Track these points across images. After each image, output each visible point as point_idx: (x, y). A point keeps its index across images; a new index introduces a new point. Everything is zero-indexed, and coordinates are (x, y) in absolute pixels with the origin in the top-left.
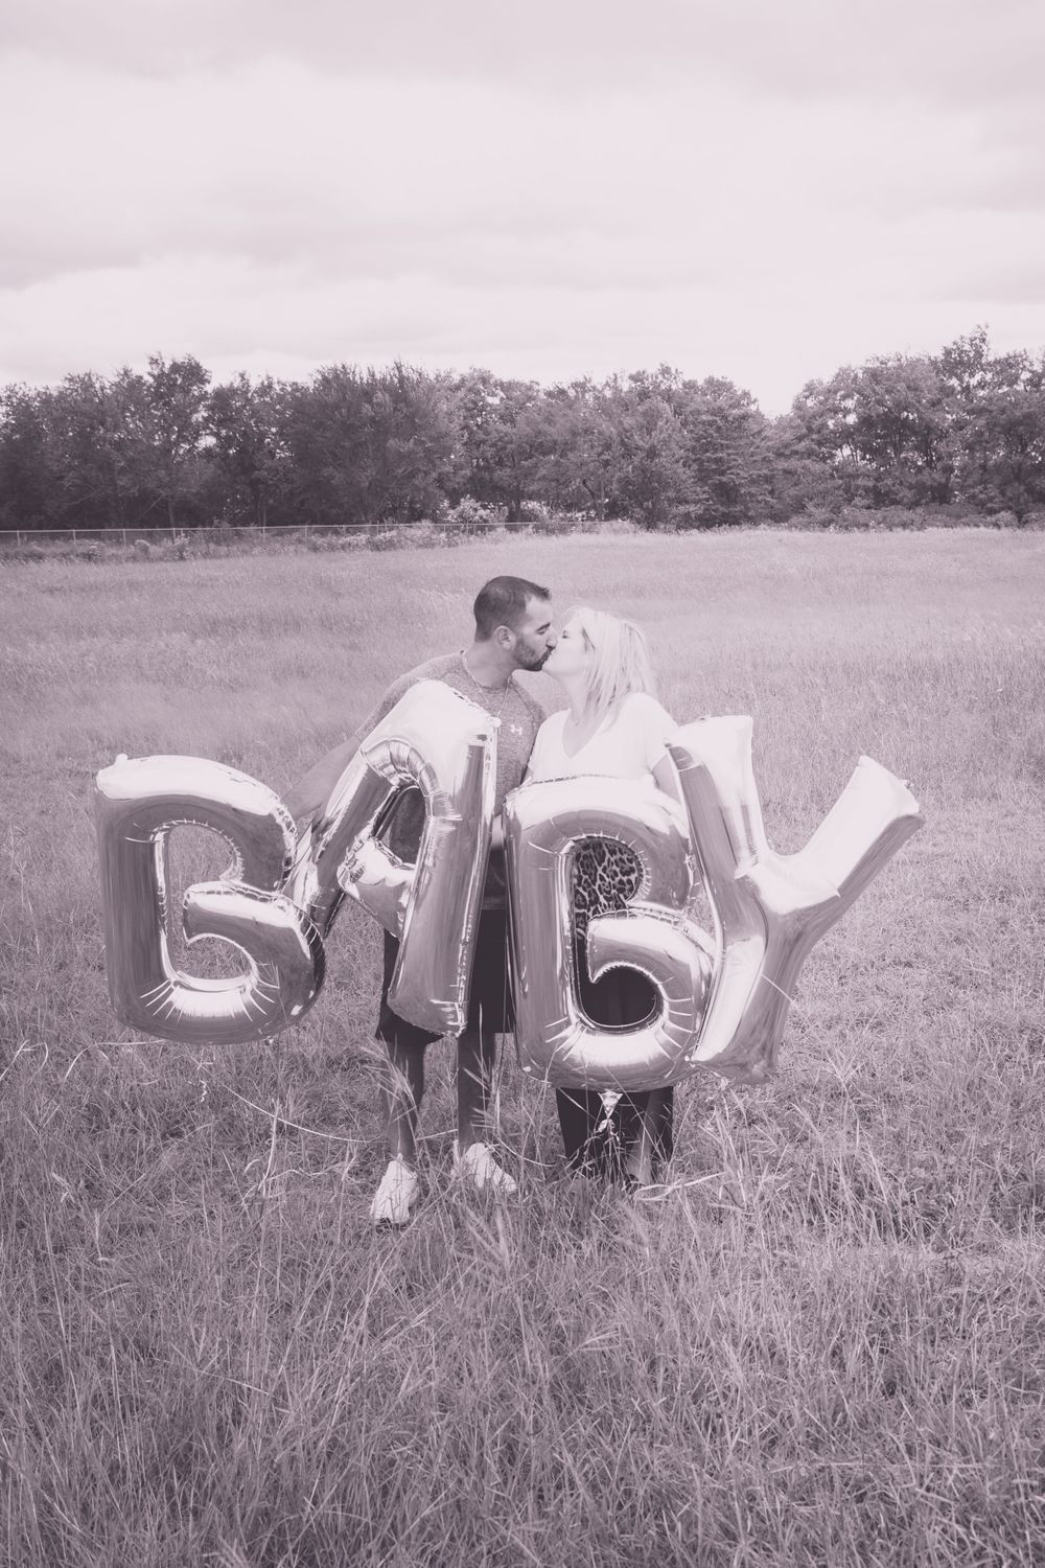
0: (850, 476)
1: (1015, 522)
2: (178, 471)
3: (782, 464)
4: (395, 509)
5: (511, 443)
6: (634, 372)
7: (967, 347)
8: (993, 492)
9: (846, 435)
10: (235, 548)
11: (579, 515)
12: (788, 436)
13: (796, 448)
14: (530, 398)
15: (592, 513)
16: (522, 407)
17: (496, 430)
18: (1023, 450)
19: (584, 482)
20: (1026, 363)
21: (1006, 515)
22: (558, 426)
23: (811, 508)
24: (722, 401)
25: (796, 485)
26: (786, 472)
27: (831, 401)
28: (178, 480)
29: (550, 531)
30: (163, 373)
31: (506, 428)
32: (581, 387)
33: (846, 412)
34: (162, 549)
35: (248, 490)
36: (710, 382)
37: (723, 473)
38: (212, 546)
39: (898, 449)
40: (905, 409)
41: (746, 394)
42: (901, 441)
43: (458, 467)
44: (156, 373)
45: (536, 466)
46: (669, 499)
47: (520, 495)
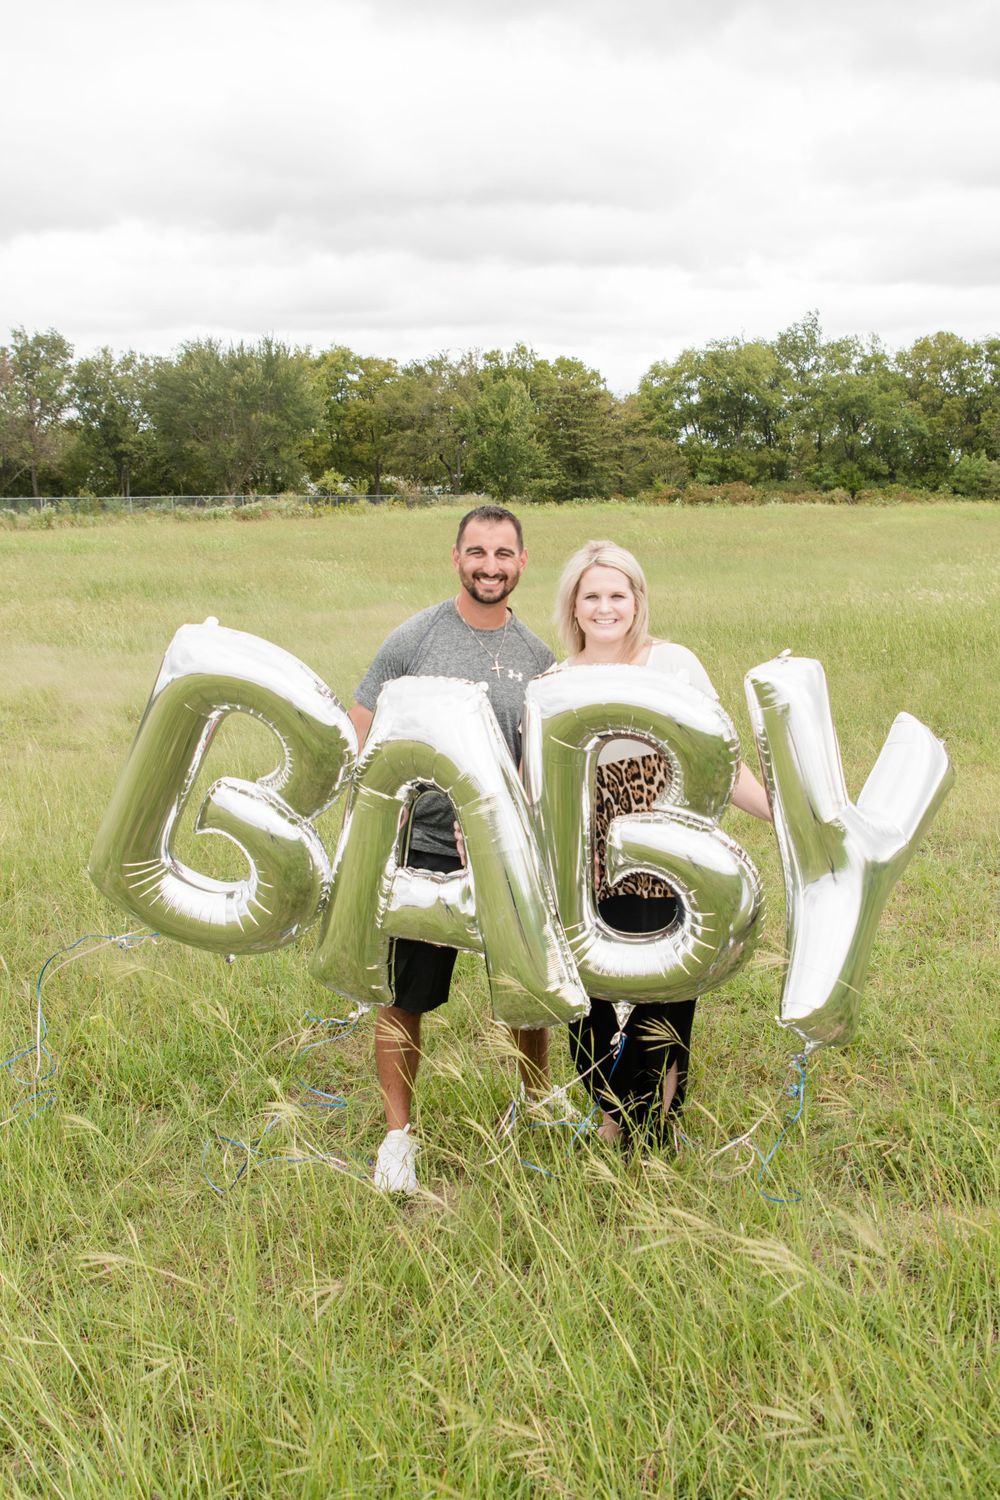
0: (696, 452)
1: (850, 499)
2: (41, 442)
3: (630, 442)
4: (256, 481)
5: (371, 417)
6: (488, 352)
7: (800, 334)
8: (828, 469)
9: (690, 415)
10: (101, 518)
11: (436, 488)
12: (637, 416)
13: (645, 427)
14: (388, 376)
15: (448, 487)
16: (380, 384)
17: (355, 406)
18: (855, 431)
19: (441, 457)
20: (858, 349)
21: (839, 492)
22: (416, 402)
23: (658, 483)
24: (574, 380)
25: (643, 461)
26: (635, 449)
27: (675, 383)
28: (42, 451)
29: (410, 504)
30: (26, 347)
31: (366, 404)
32: (437, 365)
33: (690, 392)
34: (29, 518)
35: (112, 462)
36: (561, 362)
37: (575, 449)
38: (79, 516)
39: (739, 427)
40: (746, 391)
41: (595, 375)
42: (741, 421)
43: (317, 442)
44: (19, 346)
45: (395, 441)
46: (523, 473)
47: (378, 470)
